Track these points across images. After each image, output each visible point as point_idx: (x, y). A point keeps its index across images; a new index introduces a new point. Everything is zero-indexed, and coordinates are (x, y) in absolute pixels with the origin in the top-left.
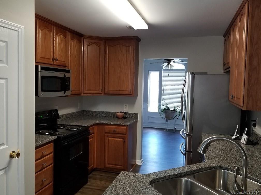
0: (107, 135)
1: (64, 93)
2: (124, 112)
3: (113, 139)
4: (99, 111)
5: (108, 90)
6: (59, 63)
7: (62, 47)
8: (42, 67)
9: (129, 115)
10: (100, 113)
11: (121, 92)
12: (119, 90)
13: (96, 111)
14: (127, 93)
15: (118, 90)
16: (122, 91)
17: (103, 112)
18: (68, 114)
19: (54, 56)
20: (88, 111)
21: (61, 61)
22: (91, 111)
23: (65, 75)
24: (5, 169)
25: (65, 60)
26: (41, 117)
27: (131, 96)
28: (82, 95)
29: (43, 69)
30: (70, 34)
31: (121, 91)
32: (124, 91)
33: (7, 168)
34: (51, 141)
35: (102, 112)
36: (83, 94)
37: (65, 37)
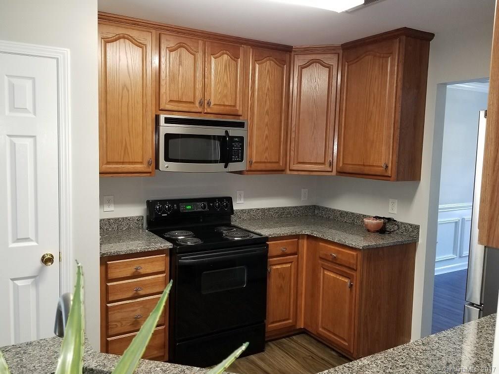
0: (322, 264)
1: (226, 167)
2: (384, 218)
3: (332, 275)
4: (340, 211)
5: (343, 164)
6: (216, 109)
7: (225, 78)
8: (166, 119)
9: (398, 226)
10: (343, 214)
11: (366, 170)
12: (364, 165)
13: (335, 210)
14: (379, 171)
15: (362, 164)
16: (369, 165)
17: (347, 213)
18: (269, 209)
19: (206, 97)
20: (323, 207)
21: (224, 105)
22: (326, 208)
23: (226, 132)
24: (34, 279)
25: (236, 103)
26: (189, 207)
27: (388, 178)
28: (288, 172)
29: (168, 121)
30: (251, 50)
31: (367, 165)
32: (373, 166)
33: (36, 278)
34: (155, 250)
35: (345, 212)
36: (290, 170)
37: (235, 57)
